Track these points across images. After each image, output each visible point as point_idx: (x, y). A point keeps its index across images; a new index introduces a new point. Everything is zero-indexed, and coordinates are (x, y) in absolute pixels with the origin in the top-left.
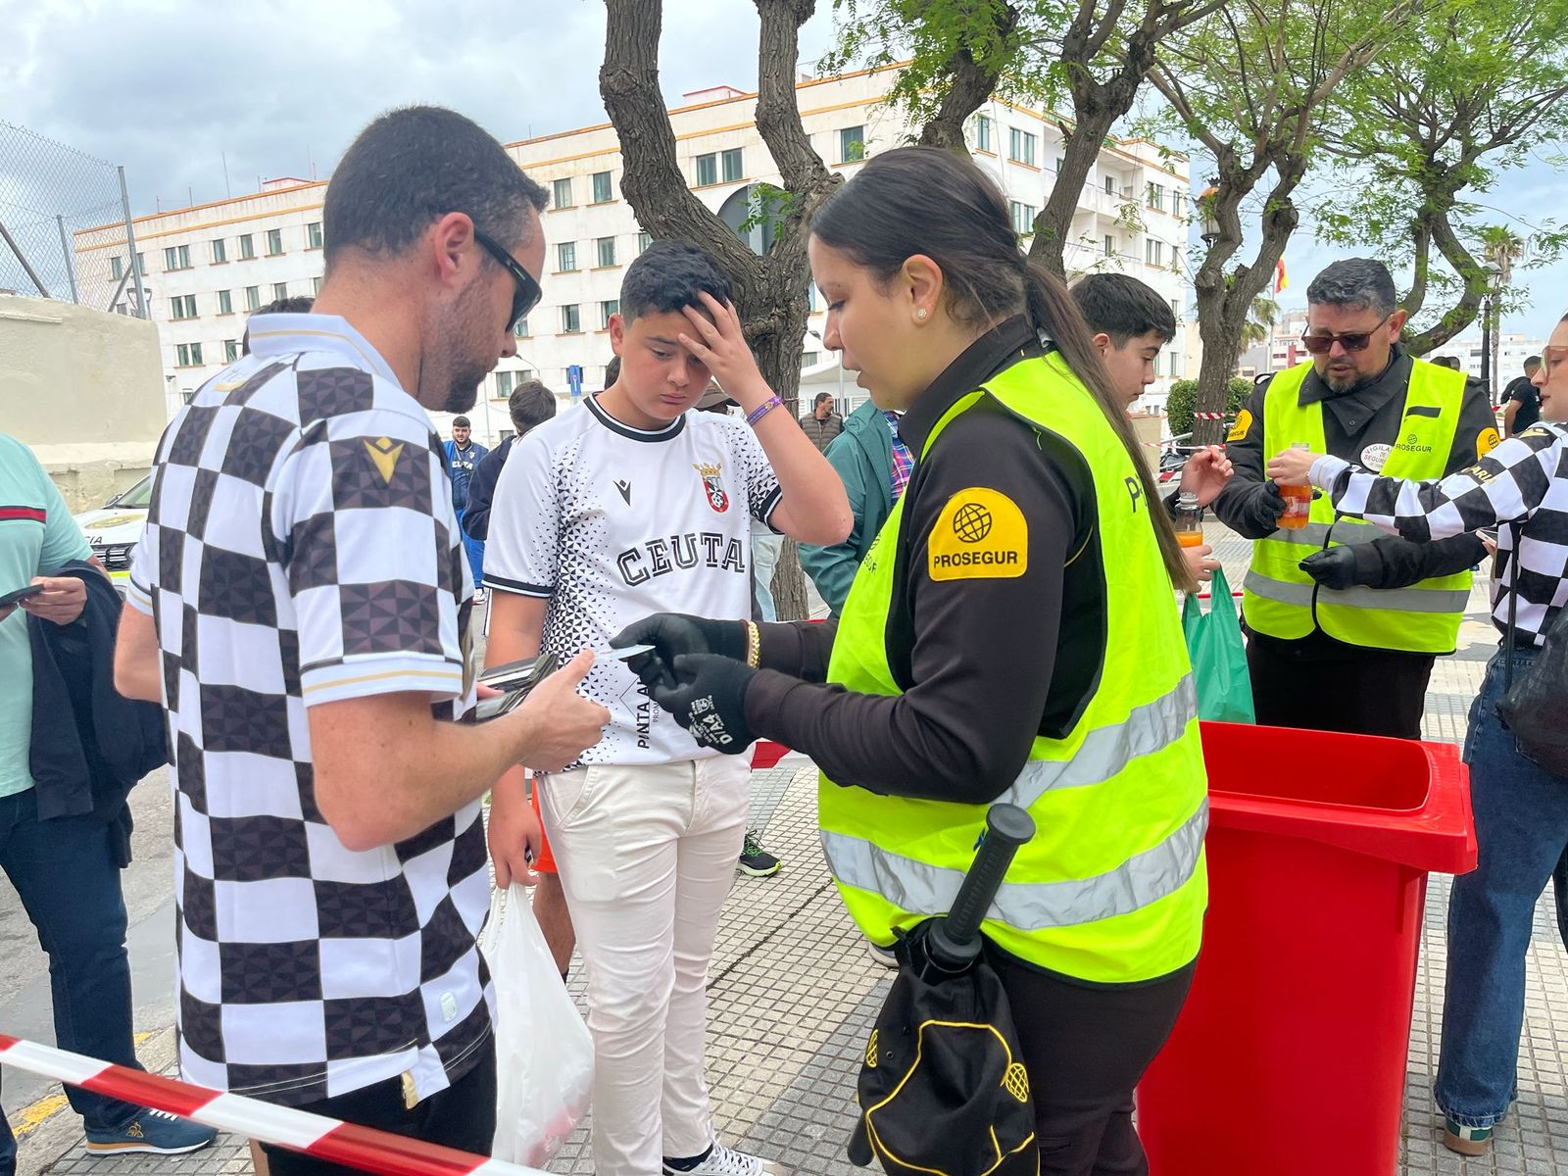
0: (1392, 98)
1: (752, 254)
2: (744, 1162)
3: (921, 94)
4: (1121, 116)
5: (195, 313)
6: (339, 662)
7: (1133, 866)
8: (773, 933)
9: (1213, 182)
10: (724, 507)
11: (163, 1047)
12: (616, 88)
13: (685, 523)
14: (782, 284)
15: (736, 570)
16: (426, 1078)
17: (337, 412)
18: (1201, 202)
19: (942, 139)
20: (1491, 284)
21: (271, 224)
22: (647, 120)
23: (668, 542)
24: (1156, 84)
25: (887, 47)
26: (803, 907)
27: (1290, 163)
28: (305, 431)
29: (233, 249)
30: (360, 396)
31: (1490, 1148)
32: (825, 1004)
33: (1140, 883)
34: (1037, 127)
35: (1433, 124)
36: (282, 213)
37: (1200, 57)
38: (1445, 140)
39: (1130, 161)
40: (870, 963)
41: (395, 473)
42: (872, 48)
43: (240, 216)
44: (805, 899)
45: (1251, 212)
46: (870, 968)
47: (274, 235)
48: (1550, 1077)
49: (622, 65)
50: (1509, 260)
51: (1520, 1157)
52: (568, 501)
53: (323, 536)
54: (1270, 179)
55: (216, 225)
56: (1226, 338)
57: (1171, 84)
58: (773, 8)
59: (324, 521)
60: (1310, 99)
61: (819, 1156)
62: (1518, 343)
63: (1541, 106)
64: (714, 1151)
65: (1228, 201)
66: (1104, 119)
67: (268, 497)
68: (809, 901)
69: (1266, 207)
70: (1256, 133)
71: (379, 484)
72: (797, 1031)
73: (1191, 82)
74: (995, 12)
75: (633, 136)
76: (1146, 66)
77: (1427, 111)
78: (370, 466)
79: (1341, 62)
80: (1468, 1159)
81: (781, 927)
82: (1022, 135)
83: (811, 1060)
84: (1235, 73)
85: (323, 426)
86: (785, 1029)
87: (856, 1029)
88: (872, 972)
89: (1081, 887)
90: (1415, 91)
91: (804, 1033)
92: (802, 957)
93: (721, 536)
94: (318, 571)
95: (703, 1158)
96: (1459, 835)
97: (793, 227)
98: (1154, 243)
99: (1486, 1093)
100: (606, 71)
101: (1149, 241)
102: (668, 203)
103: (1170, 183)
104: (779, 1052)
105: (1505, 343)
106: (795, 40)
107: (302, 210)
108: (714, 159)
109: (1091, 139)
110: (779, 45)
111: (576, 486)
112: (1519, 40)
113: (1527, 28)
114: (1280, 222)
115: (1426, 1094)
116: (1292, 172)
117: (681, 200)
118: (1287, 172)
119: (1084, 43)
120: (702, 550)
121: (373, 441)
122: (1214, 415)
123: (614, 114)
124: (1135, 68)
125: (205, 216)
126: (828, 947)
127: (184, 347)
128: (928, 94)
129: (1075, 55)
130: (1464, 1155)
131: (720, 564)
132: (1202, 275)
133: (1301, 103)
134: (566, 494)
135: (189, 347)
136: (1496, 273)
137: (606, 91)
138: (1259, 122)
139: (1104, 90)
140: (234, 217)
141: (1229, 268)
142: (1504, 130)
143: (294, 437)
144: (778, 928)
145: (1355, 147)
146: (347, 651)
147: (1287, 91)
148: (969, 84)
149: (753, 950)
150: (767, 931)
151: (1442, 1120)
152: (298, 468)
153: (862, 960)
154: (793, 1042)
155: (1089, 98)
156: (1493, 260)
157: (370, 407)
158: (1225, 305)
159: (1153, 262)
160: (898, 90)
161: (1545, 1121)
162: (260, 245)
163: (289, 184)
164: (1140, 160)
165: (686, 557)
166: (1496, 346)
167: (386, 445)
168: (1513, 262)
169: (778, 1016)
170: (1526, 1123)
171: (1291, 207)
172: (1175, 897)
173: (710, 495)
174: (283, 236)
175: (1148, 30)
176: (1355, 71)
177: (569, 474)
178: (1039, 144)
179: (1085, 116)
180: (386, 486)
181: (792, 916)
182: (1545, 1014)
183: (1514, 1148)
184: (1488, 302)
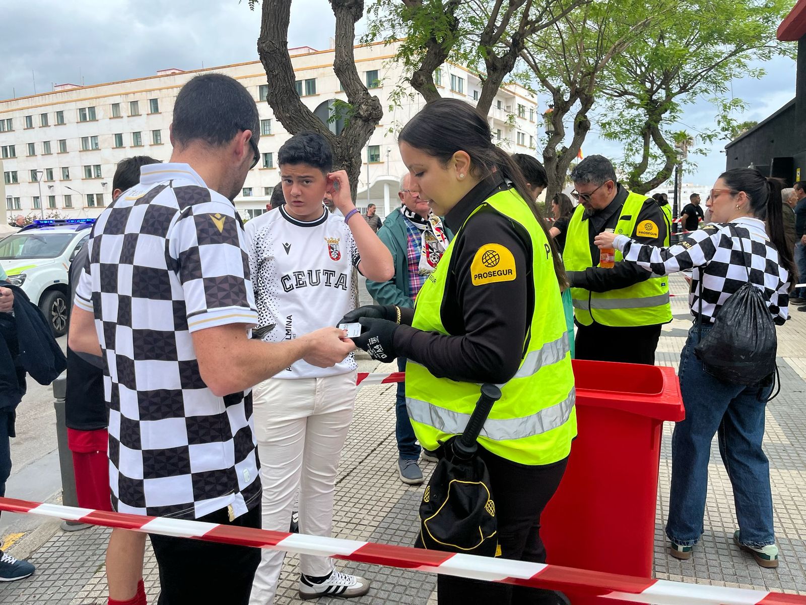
0: (633, 68)
1: (331, 133)
2: (347, 578)
3: (411, 58)
4: (508, 73)
5: (14, 155)
6: (205, 312)
7: (543, 414)
8: (351, 471)
9: (551, 106)
10: (338, 258)
11: (34, 539)
12: (266, 49)
13: (316, 264)
14: (348, 150)
15: (343, 289)
16: (238, 508)
17: (196, 203)
18: (545, 116)
19: (422, 80)
20: (678, 159)
21: (59, 108)
22: (282, 67)
23: (306, 273)
24: (523, 58)
25: (394, 33)
26: (365, 458)
27: (586, 99)
28: (182, 212)
29: (37, 121)
30: (205, 196)
31: (691, 556)
32: (380, 504)
33: (546, 422)
34: (464, 74)
35: (652, 82)
36: (65, 103)
37: (543, 45)
38: (658, 89)
39: (509, 93)
40: (401, 483)
41: (224, 229)
42: (387, 33)
43: (41, 104)
44: (366, 454)
45: (568, 121)
46: (401, 486)
47: (60, 114)
48: (716, 524)
49: (270, 38)
50: (686, 147)
51: (705, 559)
52: (260, 252)
53: (194, 257)
54: (577, 106)
55: (28, 108)
56: (557, 181)
57: (530, 58)
58: (342, 13)
59: (194, 251)
60: (596, 69)
61: (382, 574)
62: (690, 187)
63: (703, 74)
64: (333, 574)
65: (558, 115)
66: (501, 74)
67: (167, 241)
68: (368, 455)
69: (575, 119)
70: (571, 84)
71: (217, 233)
72: (367, 517)
73: (540, 58)
74: (448, 20)
75: (274, 73)
76: (520, 50)
77: (650, 75)
78: (213, 225)
79: (610, 51)
80: (682, 561)
81: (355, 468)
82: (457, 78)
83: (375, 530)
84: (560, 55)
85: (190, 208)
86: (361, 516)
87: (396, 515)
88: (402, 488)
89: (521, 421)
90: (644, 66)
91: (371, 518)
92: (367, 482)
93: (334, 272)
94: (193, 273)
95: (328, 577)
96: (677, 404)
97: (353, 121)
98: (521, 134)
99: (690, 530)
100: (261, 41)
101: (519, 133)
102: (291, 107)
103: (528, 106)
104: (359, 527)
105: (684, 187)
106: (354, 29)
107: (75, 101)
108: (301, 83)
109: (494, 83)
110: (346, 31)
111: (265, 245)
112: (692, 43)
113: (696, 37)
114: (582, 127)
115: (662, 533)
116: (587, 103)
117: (298, 106)
118: (585, 103)
119: (491, 37)
120: (323, 278)
121: (213, 215)
122: (553, 219)
123: (264, 62)
124: (515, 50)
125: (22, 103)
126: (379, 477)
127: (8, 173)
128: (415, 58)
129: (486, 42)
130: (680, 559)
131: (333, 285)
132: (546, 151)
133: (591, 71)
134: (260, 249)
135: (11, 173)
136: (681, 154)
137: (260, 50)
138: (572, 78)
139: (500, 60)
140: (38, 104)
141: (559, 148)
142: (685, 85)
143: (178, 215)
144: (354, 469)
145: (616, 92)
146: (208, 307)
147: (585, 65)
148: (435, 54)
149: (342, 480)
150: (348, 470)
151: (669, 545)
152: (181, 228)
153: (397, 482)
154: (366, 522)
155: (493, 64)
156: (679, 147)
157: (210, 201)
158: (557, 166)
159: (521, 143)
160: (400, 54)
161: (715, 543)
162: (52, 119)
163: (69, 87)
164: (514, 93)
165: (315, 280)
166: (680, 188)
167: (219, 217)
168: (688, 149)
169: (357, 510)
170: (706, 544)
171: (587, 120)
172: (560, 429)
173: (330, 253)
174: (65, 114)
175: (521, 32)
176: (615, 55)
177: (262, 240)
178: (465, 83)
179: (492, 72)
180: (220, 234)
181: (360, 463)
182: (713, 496)
183: (702, 555)
184: (677, 168)
